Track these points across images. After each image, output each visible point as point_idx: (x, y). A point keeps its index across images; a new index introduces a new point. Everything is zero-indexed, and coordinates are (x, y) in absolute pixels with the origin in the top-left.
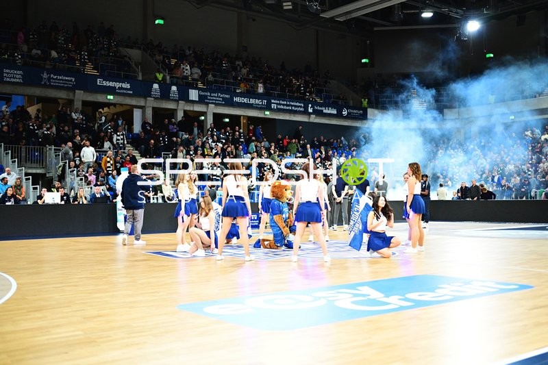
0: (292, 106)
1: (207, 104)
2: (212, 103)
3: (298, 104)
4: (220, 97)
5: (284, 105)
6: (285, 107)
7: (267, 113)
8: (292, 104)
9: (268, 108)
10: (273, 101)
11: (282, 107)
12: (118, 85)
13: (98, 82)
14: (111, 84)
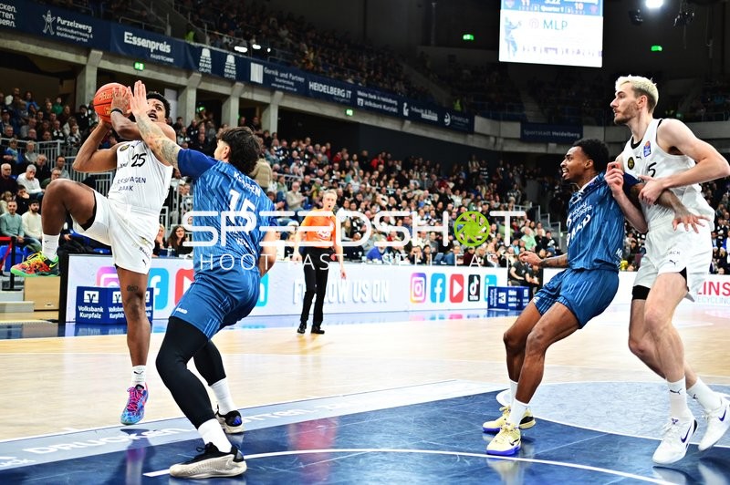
0: (383, 103)
1: (273, 90)
2: (280, 89)
3: (390, 101)
4: (291, 80)
5: (373, 101)
6: (375, 105)
7: (350, 112)
8: (384, 100)
9: (352, 103)
10: (360, 93)
11: (370, 104)
12: (153, 45)
13: (126, 37)
14: (144, 43)
